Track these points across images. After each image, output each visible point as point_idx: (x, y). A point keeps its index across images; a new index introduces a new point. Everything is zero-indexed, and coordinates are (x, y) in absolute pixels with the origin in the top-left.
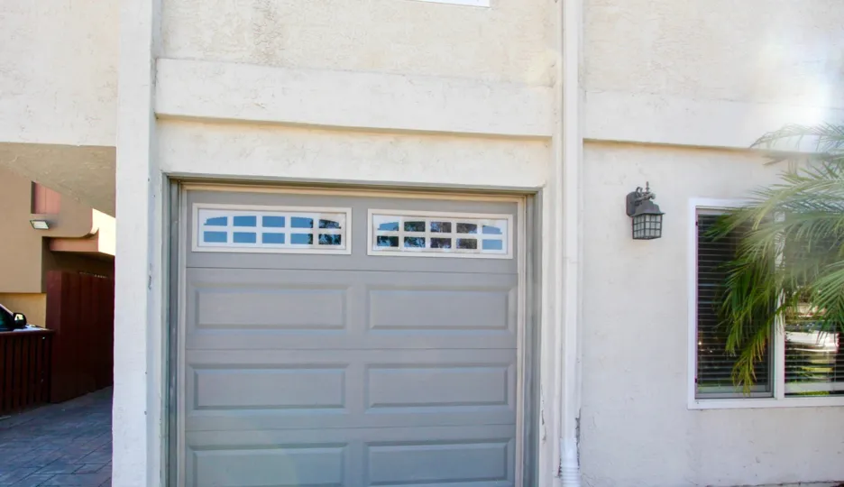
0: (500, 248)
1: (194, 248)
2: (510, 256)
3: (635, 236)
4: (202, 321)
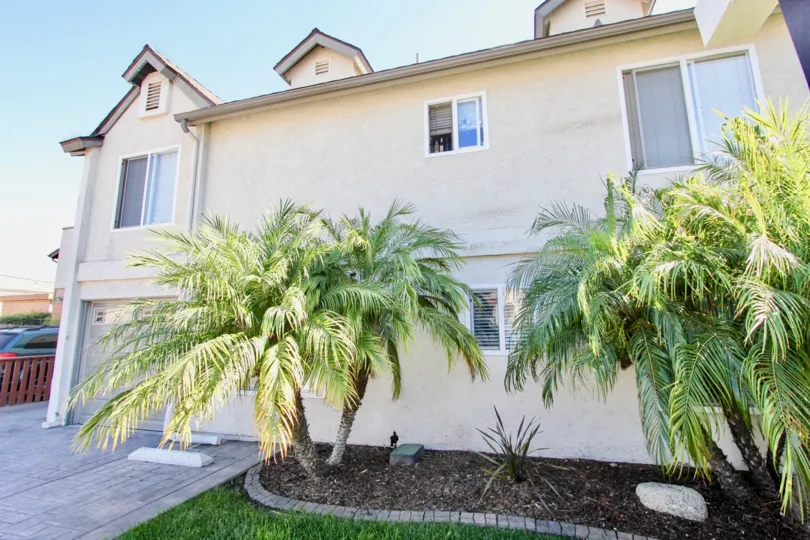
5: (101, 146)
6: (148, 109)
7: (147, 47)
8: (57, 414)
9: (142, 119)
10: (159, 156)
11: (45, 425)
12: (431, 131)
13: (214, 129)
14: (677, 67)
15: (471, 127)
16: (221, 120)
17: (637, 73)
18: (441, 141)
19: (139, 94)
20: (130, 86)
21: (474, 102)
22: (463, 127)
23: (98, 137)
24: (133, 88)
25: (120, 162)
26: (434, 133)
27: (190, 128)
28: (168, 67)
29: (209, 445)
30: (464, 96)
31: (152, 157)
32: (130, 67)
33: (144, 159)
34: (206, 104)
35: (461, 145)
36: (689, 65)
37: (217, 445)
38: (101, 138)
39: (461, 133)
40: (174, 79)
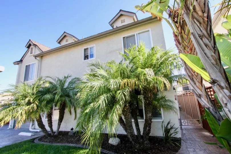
5: (22, 63)
6: (31, 54)
7: (30, 40)
8: (11, 126)
9: (29, 56)
10: (33, 64)
11: (8, 128)
13: (43, 57)
14: (134, 36)
15: (92, 53)
16: (45, 55)
17: (127, 38)
18: (86, 57)
19: (29, 51)
20: (27, 49)
21: (93, 47)
22: (91, 53)
23: (21, 61)
24: (28, 49)
25: (25, 66)
26: (86, 55)
27: (36, 58)
28: (34, 44)
29: (38, 132)
30: (91, 46)
31: (31, 65)
32: (27, 45)
33: (29, 65)
34: (42, 52)
35: (90, 58)
36: (137, 35)
37: (39, 132)
39: (90, 55)
40: (36, 46)
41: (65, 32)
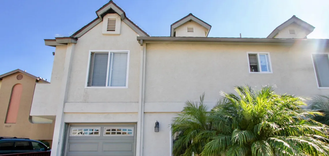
0: (132, 134)
1: (70, 136)
2: (133, 136)
3: (158, 131)
4: (70, 150)
5: (75, 43)
6: (107, 31)
7: (111, 1)
9: (104, 34)
10: (114, 53)
12: (250, 63)
18: (254, 68)
19: (101, 22)
23: (75, 38)
25: (90, 53)
30: (262, 53)
31: (111, 54)
32: (101, 9)
33: (106, 54)
35: (262, 71)
38: (76, 39)
40: (124, 19)
41: (191, 14)
